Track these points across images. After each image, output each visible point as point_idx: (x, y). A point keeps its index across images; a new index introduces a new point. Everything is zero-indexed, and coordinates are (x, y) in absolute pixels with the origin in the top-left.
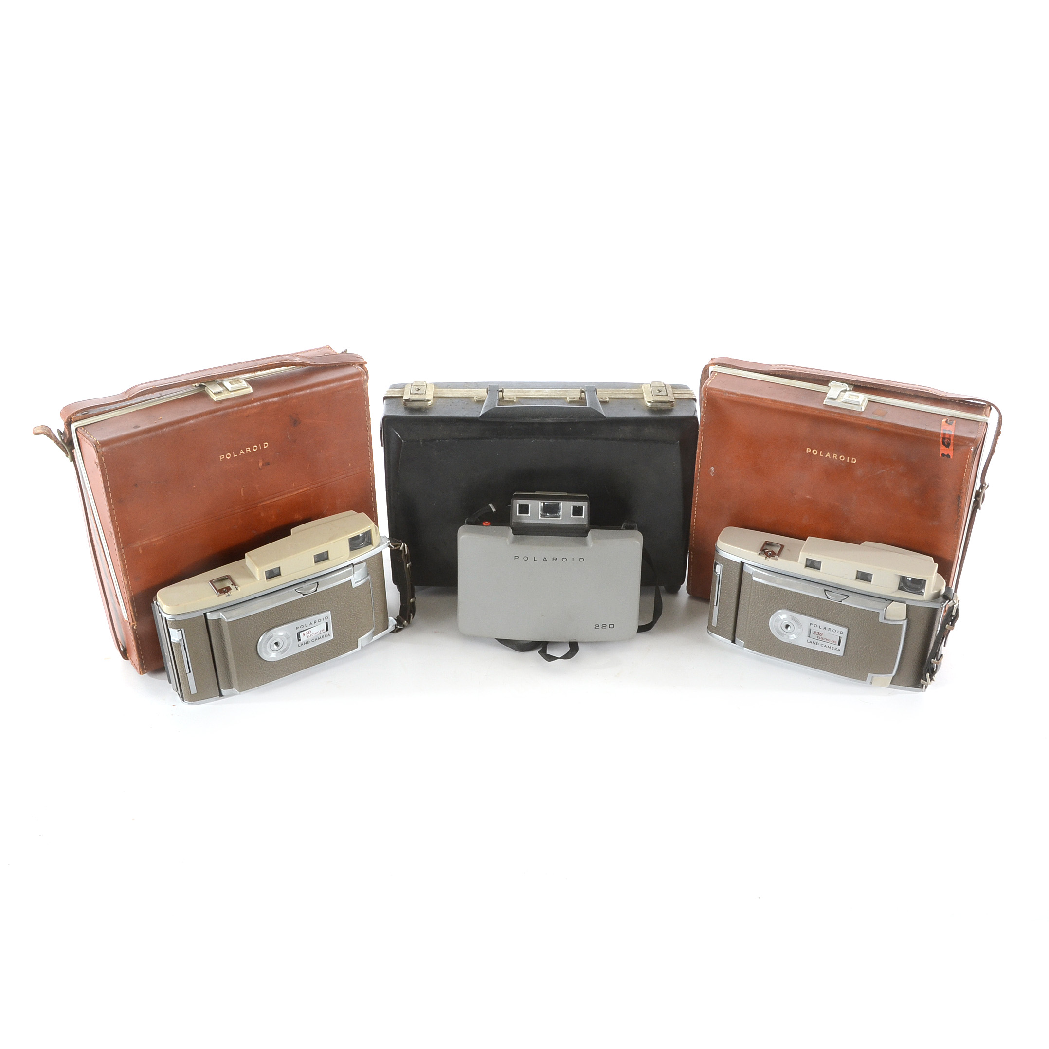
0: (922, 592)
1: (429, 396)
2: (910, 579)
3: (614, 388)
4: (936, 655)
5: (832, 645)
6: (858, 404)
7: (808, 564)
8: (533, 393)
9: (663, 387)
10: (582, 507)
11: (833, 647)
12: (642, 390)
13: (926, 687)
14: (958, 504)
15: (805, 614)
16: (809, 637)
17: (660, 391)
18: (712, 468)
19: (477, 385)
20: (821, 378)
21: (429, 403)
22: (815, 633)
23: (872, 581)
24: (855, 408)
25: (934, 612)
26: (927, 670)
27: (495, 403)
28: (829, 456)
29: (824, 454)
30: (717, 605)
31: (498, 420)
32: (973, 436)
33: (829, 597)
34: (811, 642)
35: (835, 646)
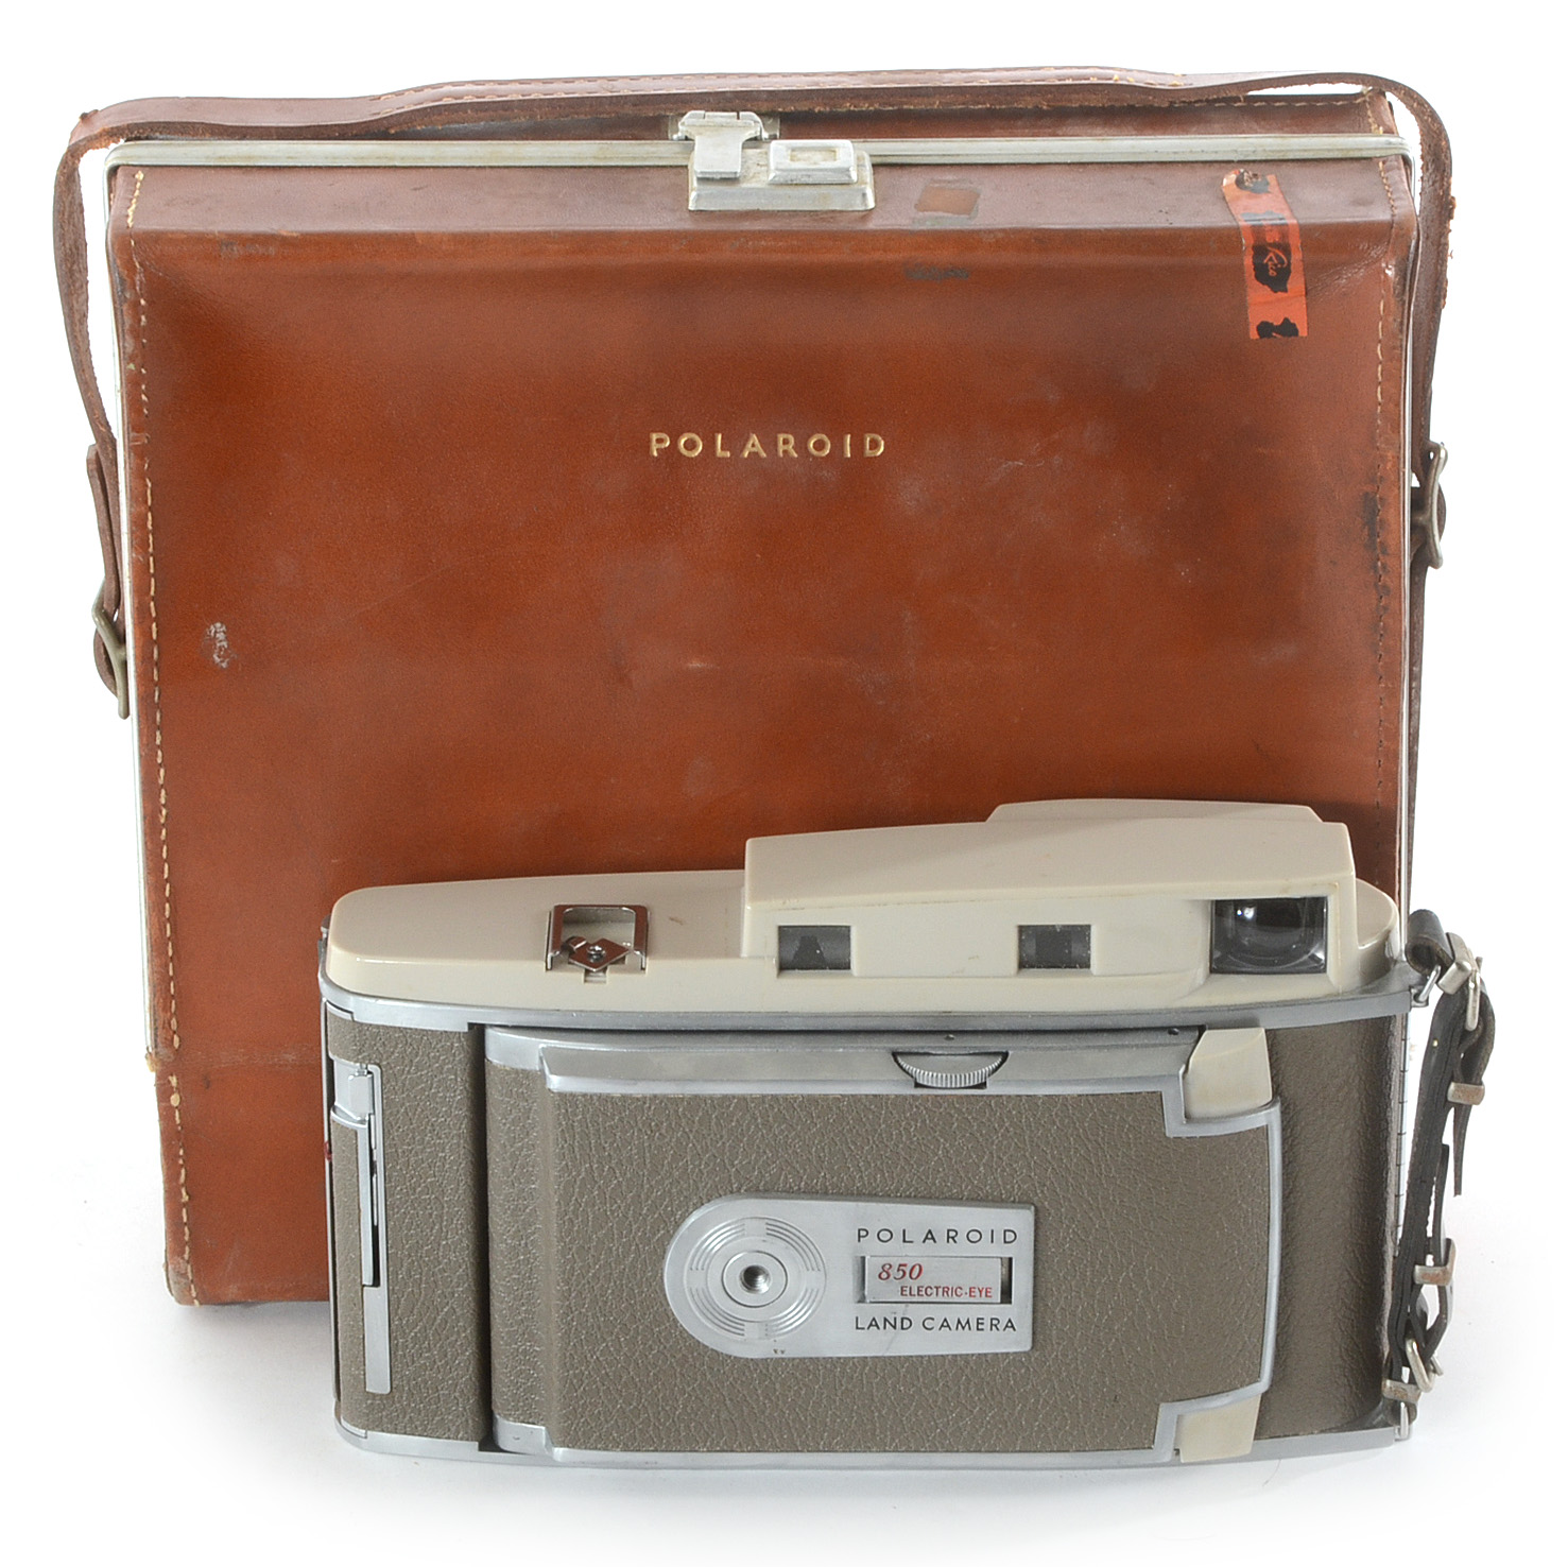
0: (1313, 958)
2: (1249, 913)
4: (1425, 1245)
5: (971, 1313)
6: (844, 179)
7: (790, 956)
11: (979, 1321)
13: (1412, 1411)
14: (1373, 535)
15: (824, 1194)
16: (862, 1300)
18: (218, 630)
20: (629, 110)
22: (885, 1273)
23: (1094, 961)
24: (836, 202)
25: (1379, 1038)
26: (1402, 1326)
28: (759, 448)
29: (735, 442)
30: (376, 1282)
32: (1380, 214)
33: (924, 1077)
34: (874, 1323)
35: (987, 1312)
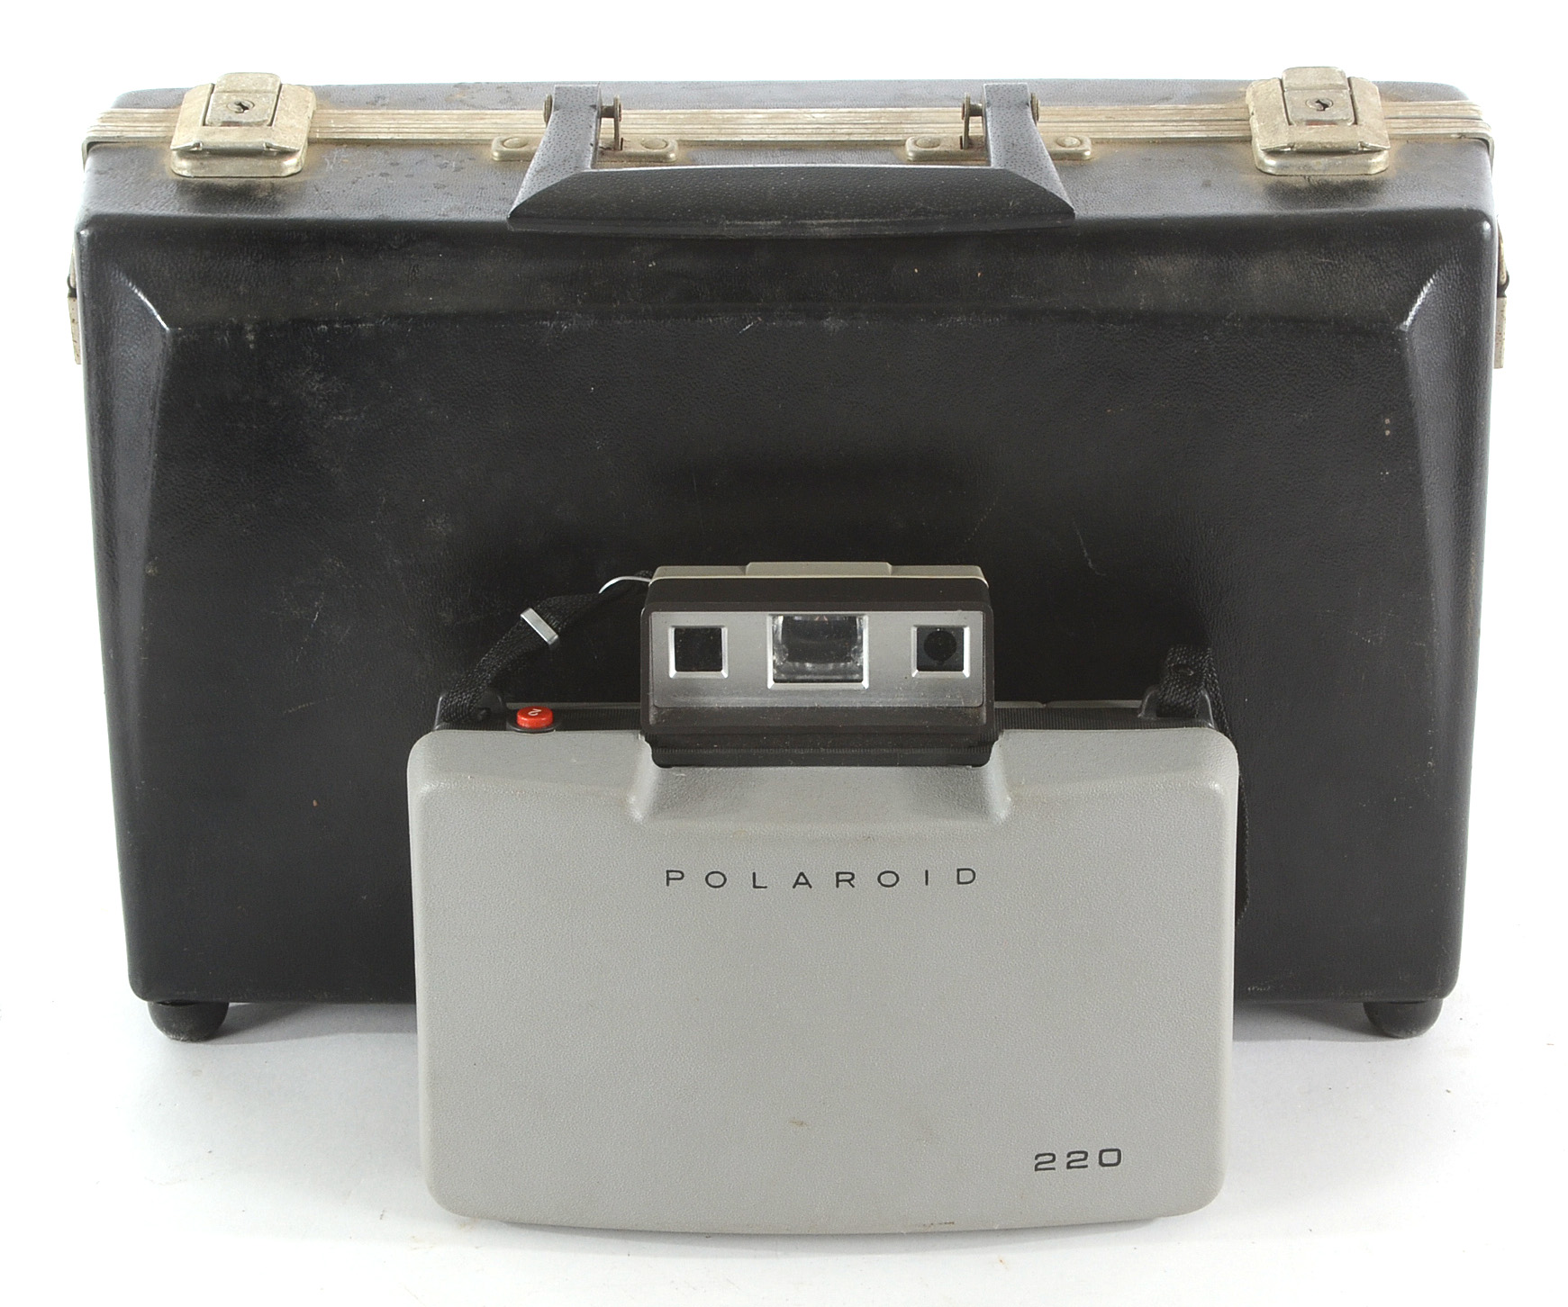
1: (291, 131)
3: (1120, 101)
8: (754, 124)
9: (1341, 87)
10: (960, 631)
12: (1247, 108)
17: (1325, 106)
19: (509, 96)
21: (290, 165)
27: (579, 158)
31: (592, 229)
